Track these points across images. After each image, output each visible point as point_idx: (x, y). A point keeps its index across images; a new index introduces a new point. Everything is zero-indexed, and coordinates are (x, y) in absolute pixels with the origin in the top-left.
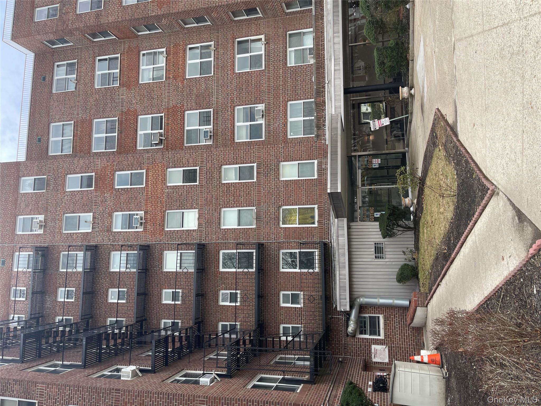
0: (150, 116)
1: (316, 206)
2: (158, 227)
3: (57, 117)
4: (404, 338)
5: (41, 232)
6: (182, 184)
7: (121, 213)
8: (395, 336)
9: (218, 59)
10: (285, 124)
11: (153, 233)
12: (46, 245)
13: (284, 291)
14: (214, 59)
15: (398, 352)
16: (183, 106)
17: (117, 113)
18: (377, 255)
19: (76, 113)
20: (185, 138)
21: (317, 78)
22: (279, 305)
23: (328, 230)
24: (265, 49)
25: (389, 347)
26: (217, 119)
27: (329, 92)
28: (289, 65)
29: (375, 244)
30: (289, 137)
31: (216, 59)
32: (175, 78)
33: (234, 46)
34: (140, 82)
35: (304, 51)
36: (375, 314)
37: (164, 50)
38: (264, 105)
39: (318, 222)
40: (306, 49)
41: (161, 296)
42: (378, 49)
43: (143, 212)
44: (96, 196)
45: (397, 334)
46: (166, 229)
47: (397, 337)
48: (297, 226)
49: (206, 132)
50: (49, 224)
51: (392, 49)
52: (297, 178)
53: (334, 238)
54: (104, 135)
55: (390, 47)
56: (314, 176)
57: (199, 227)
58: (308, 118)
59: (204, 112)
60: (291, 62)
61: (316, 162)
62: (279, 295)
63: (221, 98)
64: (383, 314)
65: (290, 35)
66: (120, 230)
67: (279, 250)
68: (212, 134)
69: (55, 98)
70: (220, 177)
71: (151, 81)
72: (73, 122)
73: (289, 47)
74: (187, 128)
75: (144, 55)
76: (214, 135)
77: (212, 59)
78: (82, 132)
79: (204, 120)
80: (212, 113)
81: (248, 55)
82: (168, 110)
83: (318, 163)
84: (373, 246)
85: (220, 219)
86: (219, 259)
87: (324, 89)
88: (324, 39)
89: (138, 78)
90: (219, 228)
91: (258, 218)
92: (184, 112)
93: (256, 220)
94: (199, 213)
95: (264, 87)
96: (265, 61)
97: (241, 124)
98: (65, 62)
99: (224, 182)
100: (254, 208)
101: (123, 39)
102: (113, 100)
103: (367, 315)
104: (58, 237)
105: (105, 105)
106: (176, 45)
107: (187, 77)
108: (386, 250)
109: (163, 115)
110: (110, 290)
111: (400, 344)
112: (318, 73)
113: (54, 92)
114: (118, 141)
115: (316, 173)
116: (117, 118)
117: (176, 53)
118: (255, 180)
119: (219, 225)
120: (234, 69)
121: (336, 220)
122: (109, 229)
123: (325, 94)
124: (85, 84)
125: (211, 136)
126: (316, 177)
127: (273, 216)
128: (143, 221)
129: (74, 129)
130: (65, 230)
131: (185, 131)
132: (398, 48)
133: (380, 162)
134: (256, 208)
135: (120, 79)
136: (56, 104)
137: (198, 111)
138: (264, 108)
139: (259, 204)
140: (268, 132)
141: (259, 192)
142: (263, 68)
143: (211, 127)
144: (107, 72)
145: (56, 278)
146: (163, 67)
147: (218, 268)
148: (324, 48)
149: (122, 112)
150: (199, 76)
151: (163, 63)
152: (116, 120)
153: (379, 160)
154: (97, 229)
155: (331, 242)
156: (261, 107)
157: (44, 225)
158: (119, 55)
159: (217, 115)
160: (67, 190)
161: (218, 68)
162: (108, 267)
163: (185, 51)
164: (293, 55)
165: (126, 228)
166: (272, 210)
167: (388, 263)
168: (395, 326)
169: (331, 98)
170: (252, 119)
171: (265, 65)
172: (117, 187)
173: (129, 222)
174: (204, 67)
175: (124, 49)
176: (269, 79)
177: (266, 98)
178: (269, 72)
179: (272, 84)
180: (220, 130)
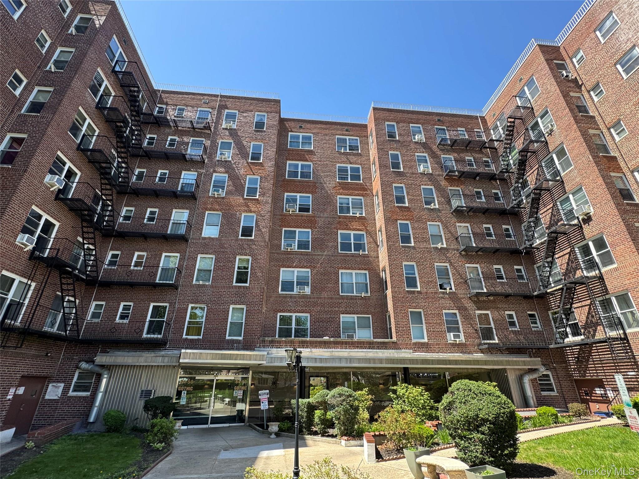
0: (311, 203)
2: (210, 207)
4: (63, 415)
6: (241, 225)
8: (68, 406)
9: (353, 256)
10: (290, 311)
11: (205, 203)
13: (134, 306)
14: (353, 254)
15: (51, 409)
16: (316, 228)
17: (316, 180)
18: (144, 392)
20: (289, 229)
22: (123, 301)
23: (177, 348)
24: (358, 296)
25: (58, 400)
26: (301, 254)
28: (342, 315)
32: (339, 222)
34: (338, 197)
35: (353, 330)
36: (93, 388)
37: (364, 215)
38: (309, 293)
39: (187, 338)
40: (355, 332)
41: (154, 208)
43: (224, 196)
45: (68, 408)
46: (207, 213)
47: (66, 408)
48: (187, 320)
49: (292, 246)
52: (229, 321)
54: (300, 171)
56: (228, 336)
57: (203, 238)
59: (309, 244)
60: (344, 318)
61: (241, 338)
62: (131, 301)
63: (320, 258)
64: (90, 396)
65: (368, 318)
66: (213, 179)
67: (170, 302)
70: (241, 255)
71: (338, 205)
73: (358, 317)
74: (297, 230)
75: (361, 200)
76: (288, 252)
77: (353, 252)
79: (303, 245)
80: (307, 251)
81: (354, 281)
82: (314, 217)
83: (240, 340)
85: (207, 254)
86: (173, 253)
89: (342, 195)
90: (199, 253)
91: (200, 286)
92: (311, 229)
94: (214, 238)
95: (325, 295)
96: (347, 296)
97: (296, 274)
99: (237, 258)
102: (326, 176)
103: (93, 380)
104: (217, 137)
106: (366, 224)
107: (339, 232)
109: (310, 213)
110: (167, 172)
111: (59, 411)
114: (294, 180)
115: (231, 338)
117: (360, 224)
118: (234, 284)
119: (202, 253)
120: (342, 268)
122: (215, 171)
125: (288, 249)
126: (227, 338)
127: (199, 298)
128: (216, 196)
130: (222, 142)
131: (295, 229)
134: (209, 284)
135: (343, 182)
137: (310, 240)
138: (306, 293)
139: (213, 287)
140: (285, 297)
141: (223, 287)
142: (341, 294)
143: (296, 250)
144: (349, 173)
146: (350, 214)
147: (166, 252)
149: (316, 183)
150: (339, 241)
151: (353, 214)
152: (310, 179)
153: (241, 397)
155: (165, 349)
156: (308, 291)
159: (304, 255)
161: (344, 256)
162: (186, 170)
164: (350, 320)
165: (214, 183)
168: (76, 406)
170: (299, 284)
171: (343, 296)
173: (218, 185)
174: (346, 245)
176: (331, 298)
177: (315, 295)
178: (338, 298)
179: (326, 301)
180: (292, 256)
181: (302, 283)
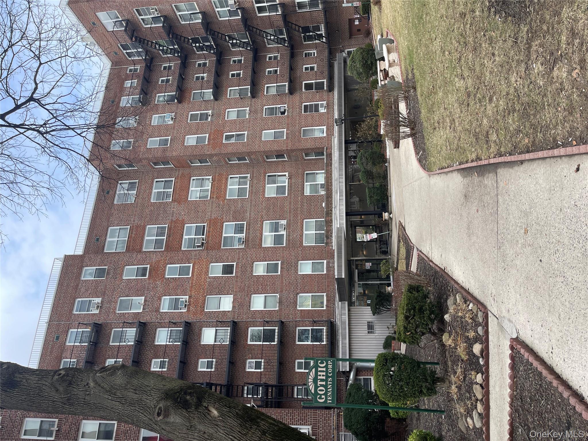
0: (195, 225)
1: (325, 294)
2: (199, 309)
3: (116, 222)
5: (97, 312)
6: (221, 275)
7: (168, 297)
9: (252, 186)
10: (302, 236)
11: (195, 314)
12: (100, 323)
13: (299, 359)
14: (249, 186)
16: (223, 218)
17: (168, 221)
18: (369, 331)
19: (132, 220)
20: (222, 242)
21: (327, 205)
22: (294, 370)
23: (334, 312)
24: (288, 182)
26: (249, 229)
27: (335, 214)
28: (305, 194)
29: (368, 322)
30: (304, 245)
31: (251, 186)
32: (217, 198)
33: (265, 179)
34: (189, 199)
35: (317, 185)
36: (368, 376)
37: (211, 177)
38: (286, 221)
39: (326, 305)
40: (319, 184)
41: (197, 364)
42: (368, 188)
43: (188, 297)
44: (149, 283)
46: (206, 310)
48: (310, 309)
49: (240, 239)
50: (105, 305)
51: (378, 189)
52: (311, 273)
53: (338, 318)
54: (155, 238)
55: (376, 187)
56: (324, 272)
57: (233, 309)
58: (319, 232)
59: (239, 224)
60: (307, 192)
61: (325, 261)
62: (294, 363)
63: (253, 214)
64: (374, 376)
65: (307, 174)
66: (167, 311)
67: (296, 327)
68: (244, 240)
69: (116, 208)
70: (252, 271)
71: (198, 199)
72: (129, 227)
73: (306, 182)
74: (224, 235)
75: (193, 180)
76: (246, 241)
78: (136, 234)
79: (239, 229)
80: (245, 225)
81: (276, 185)
82: (210, 221)
83: (327, 262)
84: (367, 324)
85: (250, 302)
86: (248, 334)
87: (332, 211)
88: (332, 179)
89: (188, 196)
90: (249, 309)
91: (281, 302)
92: (223, 223)
93: (279, 304)
94: (234, 298)
95: (287, 209)
96: (288, 190)
97: (268, 234)
98: (128, 181)
99: (254, 274)
100: (277, 295)
101: (178, 167)
102: (165, 211)
103: (362, 377)
104: (111, 316)
105: (158, 215)
106: (220, 175)
107: (227, 198)
108: (376, 327)
109: (206, 224)
110: (154, 360)
112: (327, 201)
113: (115, 203)
114: (166, 243)
115: (325, 270)
116: (167, 225)
117: (220, 180)
118: (279, 273)
119: (249, 307)
120: (264, 195)
121: (340, 303)
122: (157, 310)
123: (332, 215)
124: (143, 199)
125: (243, 242)
126: (325, 272)
127: (292, 301)
128: (187, 303)
129: (129, 232)
130: (119, 310)
131: (223, 237)
132: (381, 188)
133: (371, 265)
134: (279, 295)
135: (173, 197)
136: (116, 212)
137: (234, 223)
138: (286, 223)
139: (282, 291)
140: (288, 240)
141: (282, 282)
142: (287, 195)
143: (244, 235)
144: (162, 190)
145: (106, 351)
146: (209, 189)
147: (247, 341)
148: (332, 185)
149: (172, 220)
150: (237, 198)
151: (208, 186)
152: (166, 227)
153: (371, 263)
154: (147, 310)
155: (336, 321)
156: (284, 222)
157: (100, 307)
158: (174, 179)
159: (250, 227)
160: (124, 278)
161: (252, 193)
162: (154, 341)
163: (227, 179)
164: (309, 187)
165: (171, 310)
166: (291, 296)
167: (377, 337)
169: (337, 218)
170: (276, 230)
171: (288, 193)
172: (167, 277)
173: (175, 304)
174: (241, 192)
175: (178, 174)
176: (290, 203)
177: (288, 216)
178: (290, 198)
179: (292, 207)
180: (251, 238)
181: (275, 228)
